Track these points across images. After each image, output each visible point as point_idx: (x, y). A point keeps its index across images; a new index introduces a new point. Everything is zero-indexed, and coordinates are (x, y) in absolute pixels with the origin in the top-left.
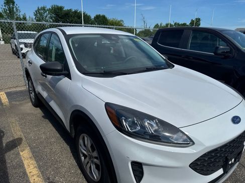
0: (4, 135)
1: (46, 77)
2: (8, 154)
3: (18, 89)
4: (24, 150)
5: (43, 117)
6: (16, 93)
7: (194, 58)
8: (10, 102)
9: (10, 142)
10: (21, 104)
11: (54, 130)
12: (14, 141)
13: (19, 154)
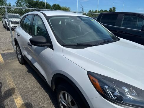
0: (2, 85)
1: (32, 46)
2: (6, 100)
3: (9, 51)
4: (17, 98)
5: (27, 71)
6: (8, 54)
7: (126, 33)
8: (4, 60)
9: (7, 91)
10: (12, 62)
11: (36, 81)
12: (9, 90)
13: (14, 101)
